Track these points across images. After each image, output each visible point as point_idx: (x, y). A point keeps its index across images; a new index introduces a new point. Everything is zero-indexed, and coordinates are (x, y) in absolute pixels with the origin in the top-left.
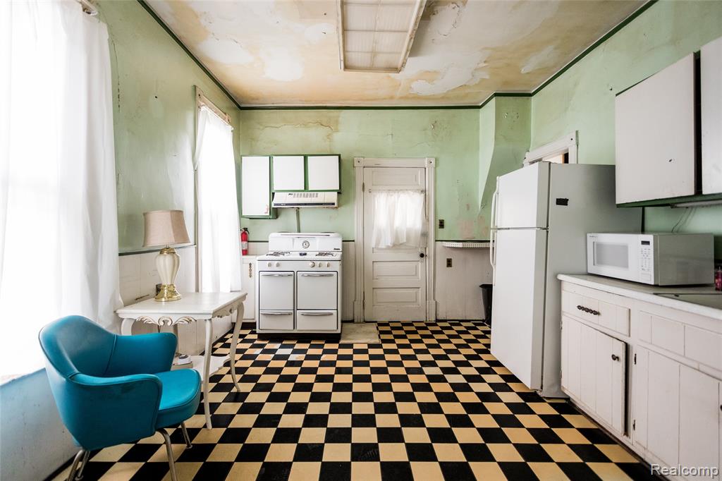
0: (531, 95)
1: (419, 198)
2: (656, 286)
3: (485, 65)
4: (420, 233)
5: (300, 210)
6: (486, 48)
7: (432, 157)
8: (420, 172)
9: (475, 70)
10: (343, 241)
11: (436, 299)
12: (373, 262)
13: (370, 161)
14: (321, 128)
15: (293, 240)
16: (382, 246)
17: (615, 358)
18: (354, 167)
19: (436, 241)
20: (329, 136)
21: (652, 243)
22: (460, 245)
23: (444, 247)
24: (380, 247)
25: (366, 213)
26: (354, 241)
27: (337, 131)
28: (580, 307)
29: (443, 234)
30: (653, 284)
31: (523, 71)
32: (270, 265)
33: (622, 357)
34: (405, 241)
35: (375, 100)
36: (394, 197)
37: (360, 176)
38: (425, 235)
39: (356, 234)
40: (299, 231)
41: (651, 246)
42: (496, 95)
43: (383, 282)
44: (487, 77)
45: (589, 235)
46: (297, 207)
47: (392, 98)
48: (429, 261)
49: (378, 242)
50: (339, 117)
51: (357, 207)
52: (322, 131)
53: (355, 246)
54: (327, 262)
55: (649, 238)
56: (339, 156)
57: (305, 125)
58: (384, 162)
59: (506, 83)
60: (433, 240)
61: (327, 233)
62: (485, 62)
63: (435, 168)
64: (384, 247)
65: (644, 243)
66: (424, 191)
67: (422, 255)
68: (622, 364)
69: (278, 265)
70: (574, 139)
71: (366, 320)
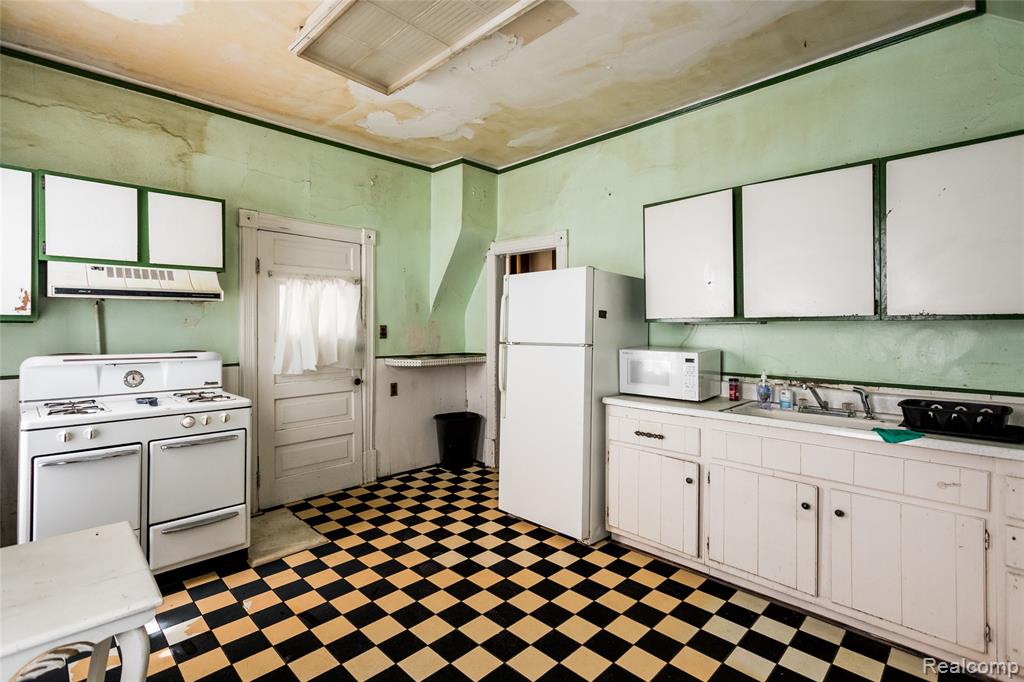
0: (497, 172)
1: (353, 291)
2: (699, 402)
3: (483, 122)
4: (355, 345)
5: (104, 303)
6: (498, 104)
7: (372, 230)
8: (352, 251)
9: (467, 124)
10: (224, 366)
11: (377, 448)
12: (276, 400)
13: (268, 220)
14: (163, 137)
15: (99, 370)
16: (295, 368)
17: (689, 481)
18: (238, 226)
19: (377, 357)
20: (181, 157)
21: (696, 361)
22: (417, 363)
23: (387, 365)
24: (290, 372)
25: (262, 312)
26: (238, 365)
27: (201, 151)
28: (638, 433)
29: (386, 346)
30: (697, 400)
31: (511, 143)
32: (68, 438)
33: (696, 480)
34: (336, 360)
35: (288, 115)
36: (315, 287)
37: (253, 245)
38: (360, 349)
39: (243, 353)
40: (104, 351)
41: (696, 364)
42: (464, 161)
43: (294, 434)
44: (470, 137)
45: (621, 351)
46: (100, 298)
47: (320, 121)
48: (366, 390)
49: (286, 366)
50: (205, 124)
51: (245, 302)
52: (170, 145)
53: (241, 375)
54: (224, 414)
55: (694, 356)
56: (223, 202)
57: (122, 120)
58: (296, 226)
59: (483, 151)
60: (372, 357)
61: (189, 352)
62: (484, 119)
63: (375, 247)
64: (298, 372)
65: (688, 360)
66: (359, 281)
67: (358, 382)
68: (695, 486)
69: (94, 435)
70: (565, 238)
71: (262, 508)
